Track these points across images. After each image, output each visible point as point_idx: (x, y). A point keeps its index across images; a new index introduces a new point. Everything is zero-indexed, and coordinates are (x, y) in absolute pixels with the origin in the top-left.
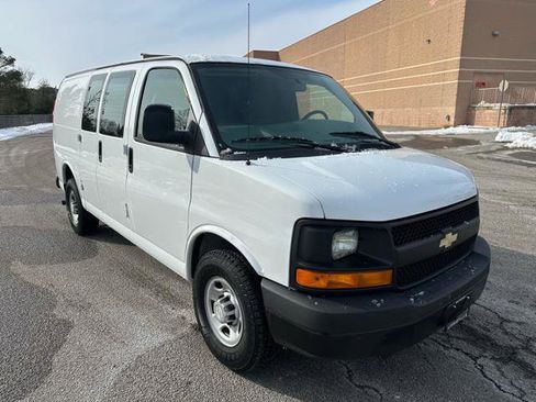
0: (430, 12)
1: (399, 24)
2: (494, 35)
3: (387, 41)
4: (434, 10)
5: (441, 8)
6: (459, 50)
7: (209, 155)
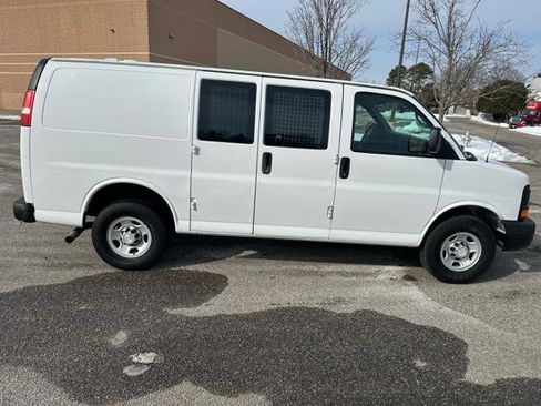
2: (170, 37)
6: (146, 45)
7: (458, 159)
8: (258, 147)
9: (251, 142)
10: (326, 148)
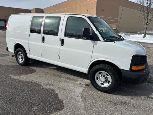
0: (88, 3)
1: (79, 5)
2: (103, 11)
3: (76, 9)
4: (89, 3)
5: (90, 2)
6: (95, 14)
7: (100, 41)
8: (42, 35)
9: (40, 33)
10: (57, 35)
